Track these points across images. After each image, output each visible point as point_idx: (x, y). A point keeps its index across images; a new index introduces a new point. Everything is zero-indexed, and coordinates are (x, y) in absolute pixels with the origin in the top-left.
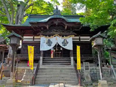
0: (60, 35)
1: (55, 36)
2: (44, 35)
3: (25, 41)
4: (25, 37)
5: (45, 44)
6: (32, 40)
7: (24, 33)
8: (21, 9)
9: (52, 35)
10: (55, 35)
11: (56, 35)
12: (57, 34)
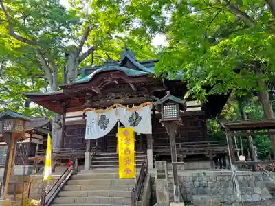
0: (125, 105)
1: (114, 108)
2: (93, 108)
3: (68, 122)
4: (68, 114)
5: (95, 124)
6: (82, 119)
7: (66, 107)
8: (71, 59)
9: (109, 106)
10: (114, 106)
11: (116, 105)
12: (117, 103)
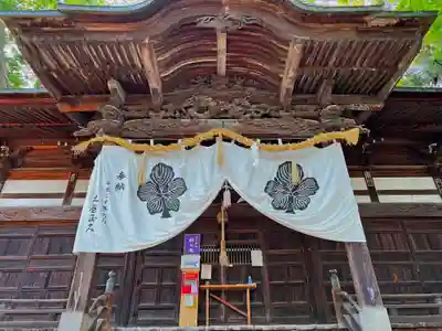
1: (206, 144)
6: (60, 202)
10: (208, 134)
